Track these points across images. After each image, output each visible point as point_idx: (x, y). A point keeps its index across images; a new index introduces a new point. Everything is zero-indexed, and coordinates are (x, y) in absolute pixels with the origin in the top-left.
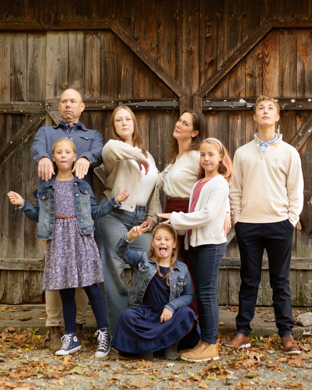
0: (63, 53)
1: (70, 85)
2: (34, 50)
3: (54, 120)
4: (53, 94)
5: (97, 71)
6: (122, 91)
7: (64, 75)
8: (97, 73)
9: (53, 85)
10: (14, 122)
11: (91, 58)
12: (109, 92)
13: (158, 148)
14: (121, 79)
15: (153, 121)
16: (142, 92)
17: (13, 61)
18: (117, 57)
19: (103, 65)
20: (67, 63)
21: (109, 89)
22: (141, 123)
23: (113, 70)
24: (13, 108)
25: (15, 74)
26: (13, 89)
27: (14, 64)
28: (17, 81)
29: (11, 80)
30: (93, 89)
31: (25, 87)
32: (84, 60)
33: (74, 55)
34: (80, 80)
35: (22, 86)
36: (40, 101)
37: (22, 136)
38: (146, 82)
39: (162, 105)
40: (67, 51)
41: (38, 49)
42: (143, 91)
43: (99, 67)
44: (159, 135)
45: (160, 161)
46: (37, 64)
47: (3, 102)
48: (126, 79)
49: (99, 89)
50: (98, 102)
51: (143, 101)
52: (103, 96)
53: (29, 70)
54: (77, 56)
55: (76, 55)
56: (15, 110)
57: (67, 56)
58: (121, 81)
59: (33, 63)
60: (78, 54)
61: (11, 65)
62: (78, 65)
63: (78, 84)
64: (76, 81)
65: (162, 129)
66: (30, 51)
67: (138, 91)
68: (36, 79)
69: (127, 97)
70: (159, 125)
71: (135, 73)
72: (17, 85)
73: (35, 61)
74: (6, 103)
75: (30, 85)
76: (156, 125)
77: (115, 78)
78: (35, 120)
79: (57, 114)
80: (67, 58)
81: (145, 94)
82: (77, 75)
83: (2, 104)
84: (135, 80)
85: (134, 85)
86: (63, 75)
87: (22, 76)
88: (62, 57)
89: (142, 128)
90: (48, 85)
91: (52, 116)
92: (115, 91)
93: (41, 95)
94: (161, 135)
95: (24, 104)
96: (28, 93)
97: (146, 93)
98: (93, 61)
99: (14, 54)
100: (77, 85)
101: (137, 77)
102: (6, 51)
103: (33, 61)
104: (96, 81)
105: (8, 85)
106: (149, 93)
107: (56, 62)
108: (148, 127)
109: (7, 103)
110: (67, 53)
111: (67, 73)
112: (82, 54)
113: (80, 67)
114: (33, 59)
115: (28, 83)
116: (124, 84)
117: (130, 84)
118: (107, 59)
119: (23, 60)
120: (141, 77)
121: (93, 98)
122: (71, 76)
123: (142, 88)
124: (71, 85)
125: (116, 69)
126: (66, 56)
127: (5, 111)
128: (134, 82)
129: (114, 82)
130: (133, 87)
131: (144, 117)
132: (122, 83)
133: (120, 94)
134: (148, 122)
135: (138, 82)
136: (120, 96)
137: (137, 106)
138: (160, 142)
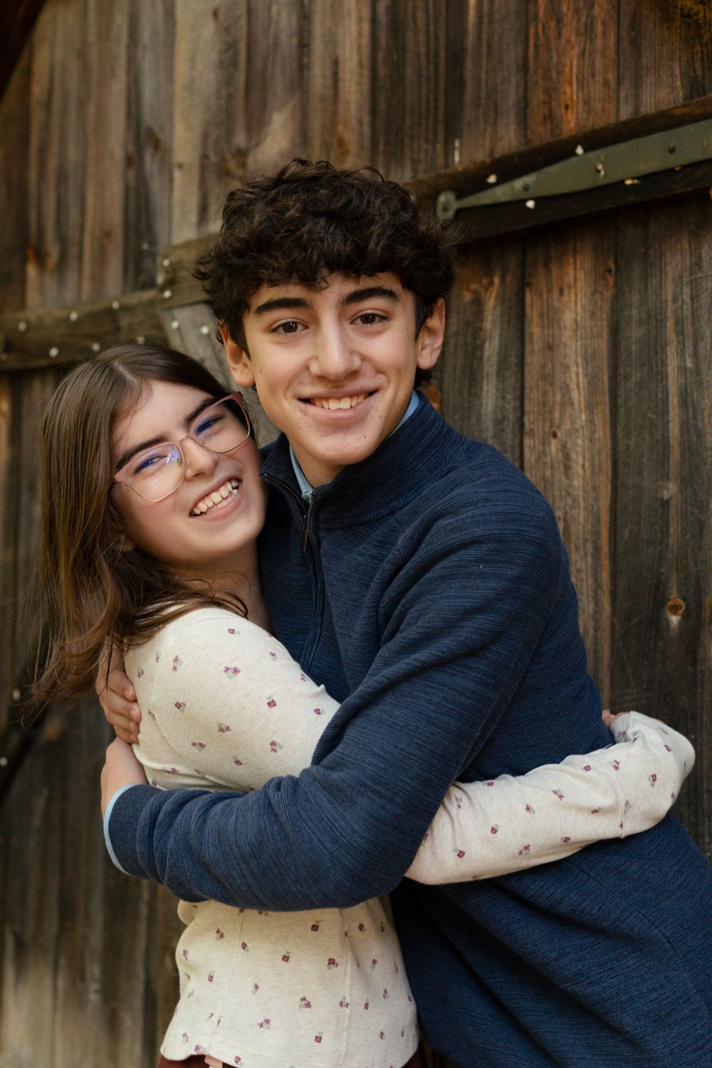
5: (360, 21)
6: (468, 114)
7: (233, 96)
9: (197, 161)
13: (665, 504)
15: (635, 299)
16: (571, 91)
21: (408, 123)
22: (568, 318)
30: (341, 142)
34: (291, 105)
38: (597, 10)
39: (675, 161)
42: (581, 83)
44: (674, 401)
45: (675, 609)
48: (491, 22)
51: (567, 150)
58: (463, 50)
62: (283, 15)
63: (284, 126)
64: (274, 117)
65: (689, 350)
67: (551, 93)
70: (670, 324)
76: (654, 320)
77: (437, 38)
81: (588, 101)
84: (536, 18)
85: (531, 51)
89: (571, 361)
90: (181, 167)
91: (176, 342)
92: (436, 122)
97: (597, 91)
100: (282, 133)
104: (354, 90)
106: (613, 86)
107: (208, 30)
108: (603, 345)
113: (290, 24)
116: (477, 63)
117: (512, 56)
122: (258, 93)
123: (572, 59)
124: (258, 144)
128: (532, 30)
129: (432, 68)
130: (524, 68)
131: (581, 275)
132: (469, 64)
133: (461, 138)
134: (607, 307)
135: (552, 24)
136: (461, 156)
137: (530, 204)
138: (675, 456)
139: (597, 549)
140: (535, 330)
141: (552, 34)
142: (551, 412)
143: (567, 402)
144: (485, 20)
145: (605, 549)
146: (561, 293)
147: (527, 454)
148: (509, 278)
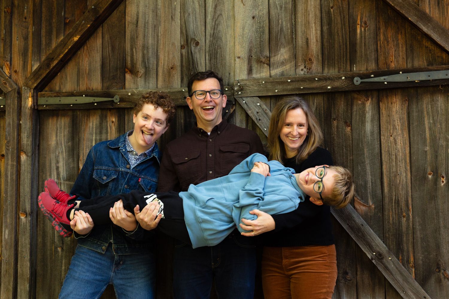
0: (261, 7)
1: (273, 55)
2: (216, 6)
3: (249, 112)
4: (246, 72)
5: (316, 30)
6: (358, 59)
7: (263, 41)
8: (316, 33)
9: (246, 57)
10: (188, 120)
11: (306, 10)
12: (336, 62)
13: (426, 152)
14: (356, 39)
15: (414, 107)
16: (392, 59)
17: (184, 26)
18: (349, 4)
19: (325, 20)
20: (267, 21)
21: (336, 58)
22: (394, 110)
23: (342, 27)
25: (188, 46)
26: (185, 69)
27: (186, 31)
28: (190, 56)
29: (182, 55)
30: (310, 60)
31: (203, 64)
32: (295, 14)
33: (279, 8)
34: (288, 47)
35: (199, 63)
36: (227, 83)
38: (399, 42)
39: (430, 78)
40: (267, 3)
41: (222, 5)
42: (395, 57)
43: (318, 23)
44: (427, 130)
45: (430, 174)
46: (220, 28)
47: (171, 89)
48: (365, 38)
49: (320, 58)
50: (320, 80)
51: (396, 72)
52: (326, 69)
53: (208, 37)
54: (283, 9)
55: (281, 7)
57: (267, 10)
58: (356, 44)
59: (215, 27)
60: (284, 6)
61: (181, 32)
62: (284, 23)
63: (286, 52)
64: (282, 49)
65: (431, 118)
66: (210, 9)
67: (386, 58)
68: (219, 51)
69: (367, 69)
70: (425, 113)
71: (379, 29)
72: (191, 62)
73: (217, 22)
74: (174, 90)
75: (210, 60)
76: (421, 112)
77: (346, 39)
79: (253, 102)
80: (268, 14)
81: (398, 61)
82: (283, 40)
84: (380, 40)
85: (379, 47)
86: (261, 41)
87: (198, 47)
88: (259, 12)
89: (395, 119)
90: (239, 57)
91: (245, 107)
92: (346, 59)
93: (227, 74)
94: (430, 129)
97: (400, 59)
98: (309, 15)
99: (186, 15)
100: (285, 54)
101: (384, 35)
102: (173, 13)
103: (214, 24)
104: (315, 47)
105: (178, 63)
106: (405, 59)
107: (250, 21)
108: (405, 116)
109: (176, 90)
110: (267, 6)
111: (266, 36)
112: (290, 6)
113: (287, 26)
114: (214, 20)
115: (207, 57)
116: (361, 47)
117: (373, 47)
118: (332, 10)
119: (199, 24)
120: (390, 33)
121: (311, 73)
122: (274, 42)
123: (392, 51)
124: (275, 56)
125: (347, 24)
126: (265, 11)
128: (379, 43)
129: (344, 46)
130: (377, 50)
131: (398, 100)
132: (358, 47)
133: (356, 64)
134: (406, 108)
135: (386, 42)
136: (356, 68)
137: (386, 83)
138: (428, 141)
139: (406, 162)
140: (384, 111)
141: (386, 45)
142: (390, 131)
143: (394, 128)
144: (363, 38)
145: (408, 161)
146: (392, 103)
147: (382, 140)
148: (374, 99)
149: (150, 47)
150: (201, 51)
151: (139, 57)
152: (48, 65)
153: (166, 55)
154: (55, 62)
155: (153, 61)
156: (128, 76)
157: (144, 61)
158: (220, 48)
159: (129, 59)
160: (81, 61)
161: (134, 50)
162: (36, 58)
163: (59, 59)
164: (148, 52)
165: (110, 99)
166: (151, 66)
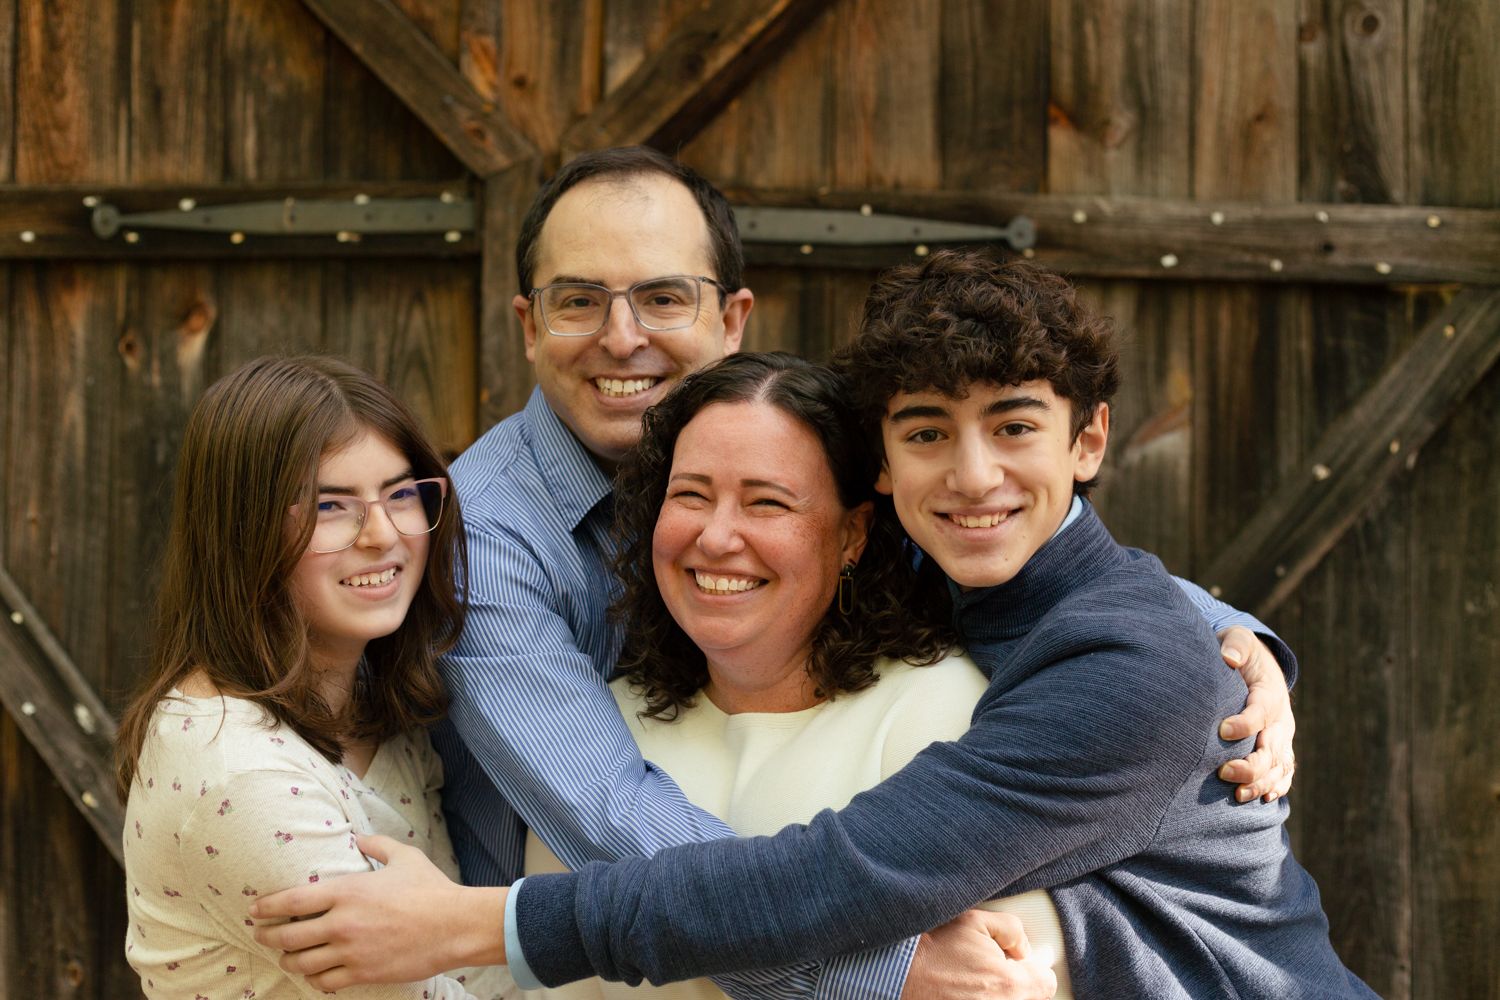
10: (1330, 341)
24: (1328, 248)
25: (1329, 31)
28: (1340, 75)
29: (1302, 65)
31: (1396, 112)
35: (1378, 102)
37: (1390, 430)
47: (1258, 205)
56: (1339, 259)
68: (1464, 60)
72: (1344, 96)
74: (1275, 214)
75: (1426, 98)
78: (1473, 323)
83: (1258, 224)
87: (1377, 38)
95: (1398, 224)
96: (1417, 153)
105: (1286, 100)
115: (1413, 85)
127: (1277, 265)
149: (1161, 20)
150: (1389, 58)
151: (1109, 58)
152: (692, 65)
153: (1234, 58)
154: (726, 54)
155: (1172, 80)
156: (1061, 138)
157: (1132, 80)
158: (1471, 51)
159: (1064, 65)
160: (839, 57)
161: (1089, 28)
162: (625, 29)
163: (743, 39)
164: (1151, 42)
165: (991, 232)
166: (1165, 103)
